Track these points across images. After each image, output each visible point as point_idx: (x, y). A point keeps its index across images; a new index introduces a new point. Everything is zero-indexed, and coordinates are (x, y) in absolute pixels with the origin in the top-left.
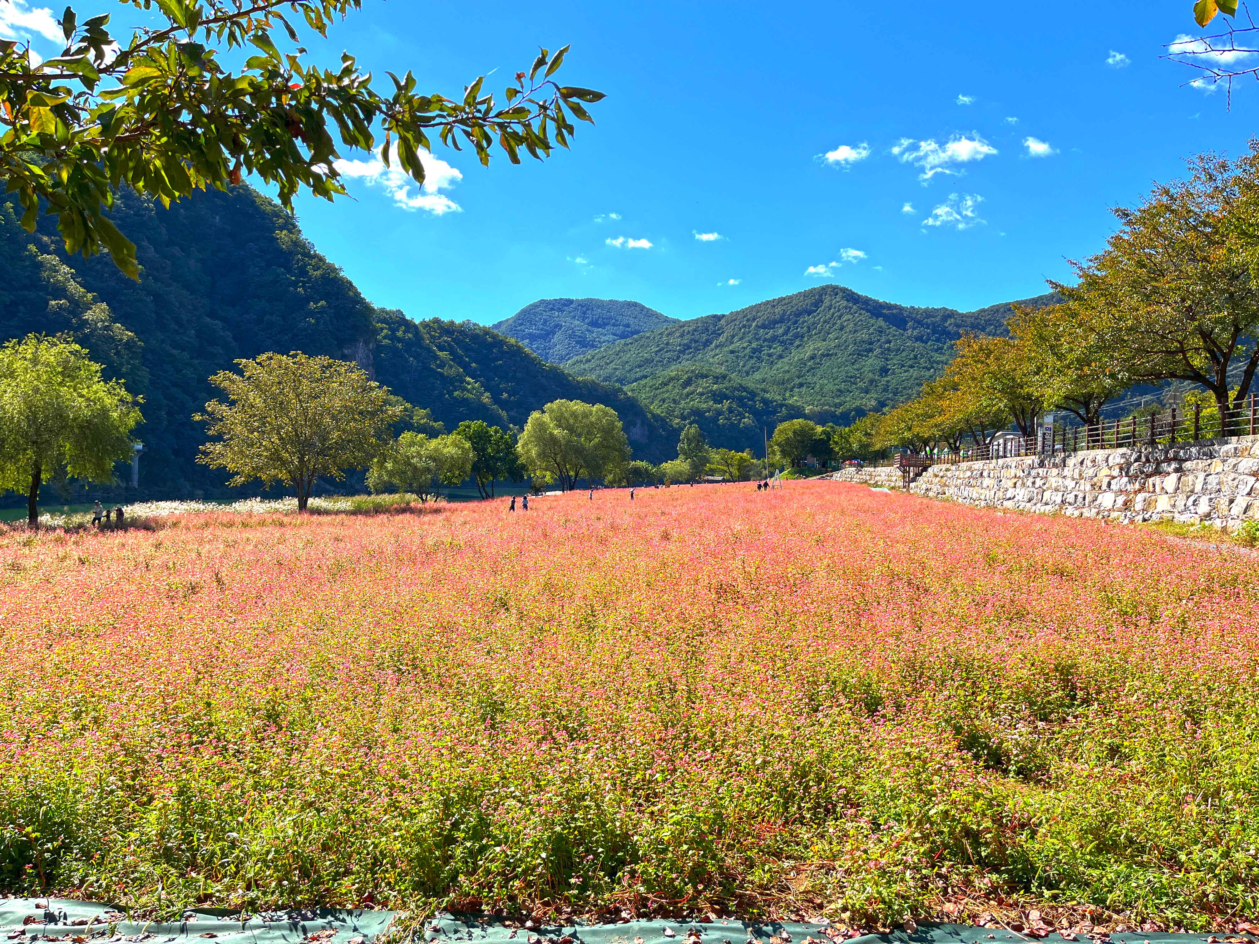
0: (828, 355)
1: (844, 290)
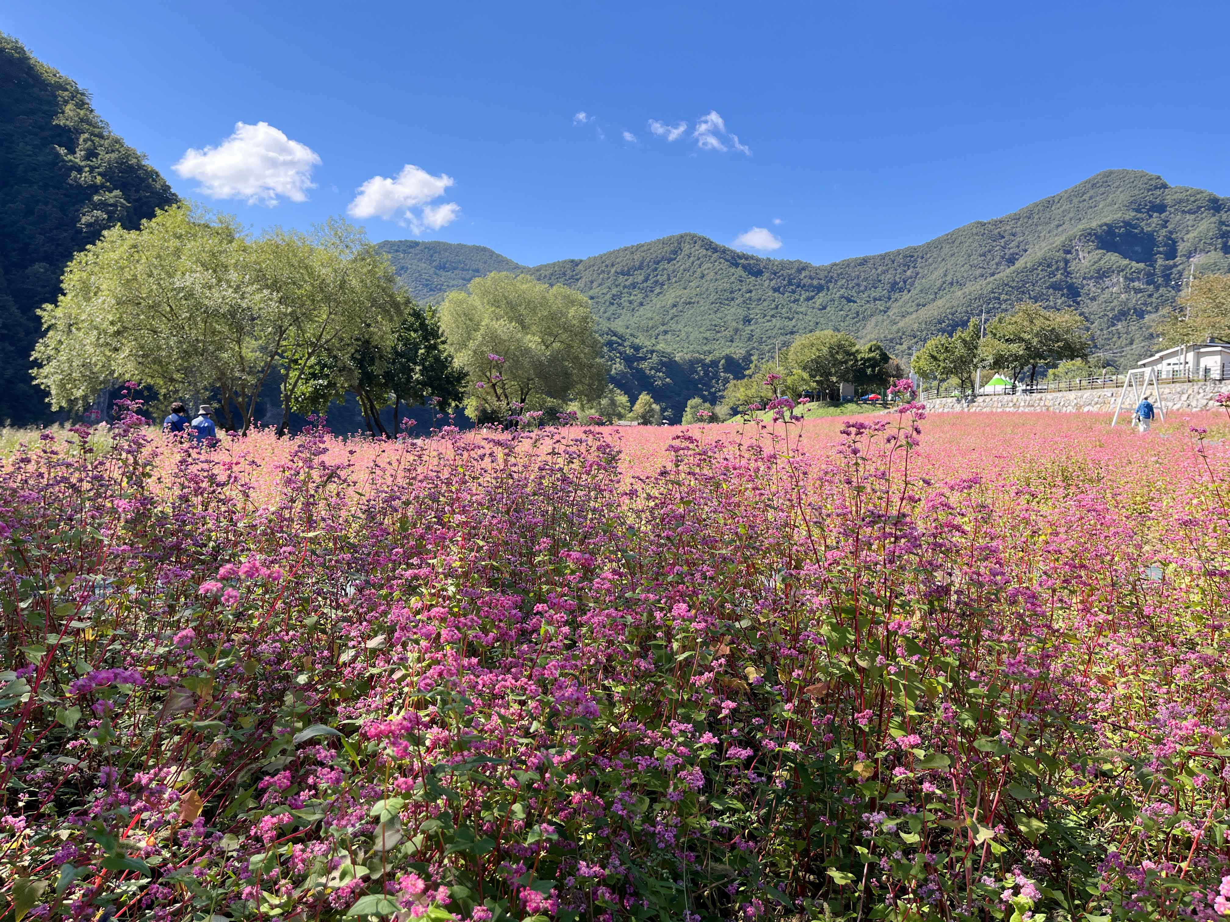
0: (690, 303)
1: (703, 239)
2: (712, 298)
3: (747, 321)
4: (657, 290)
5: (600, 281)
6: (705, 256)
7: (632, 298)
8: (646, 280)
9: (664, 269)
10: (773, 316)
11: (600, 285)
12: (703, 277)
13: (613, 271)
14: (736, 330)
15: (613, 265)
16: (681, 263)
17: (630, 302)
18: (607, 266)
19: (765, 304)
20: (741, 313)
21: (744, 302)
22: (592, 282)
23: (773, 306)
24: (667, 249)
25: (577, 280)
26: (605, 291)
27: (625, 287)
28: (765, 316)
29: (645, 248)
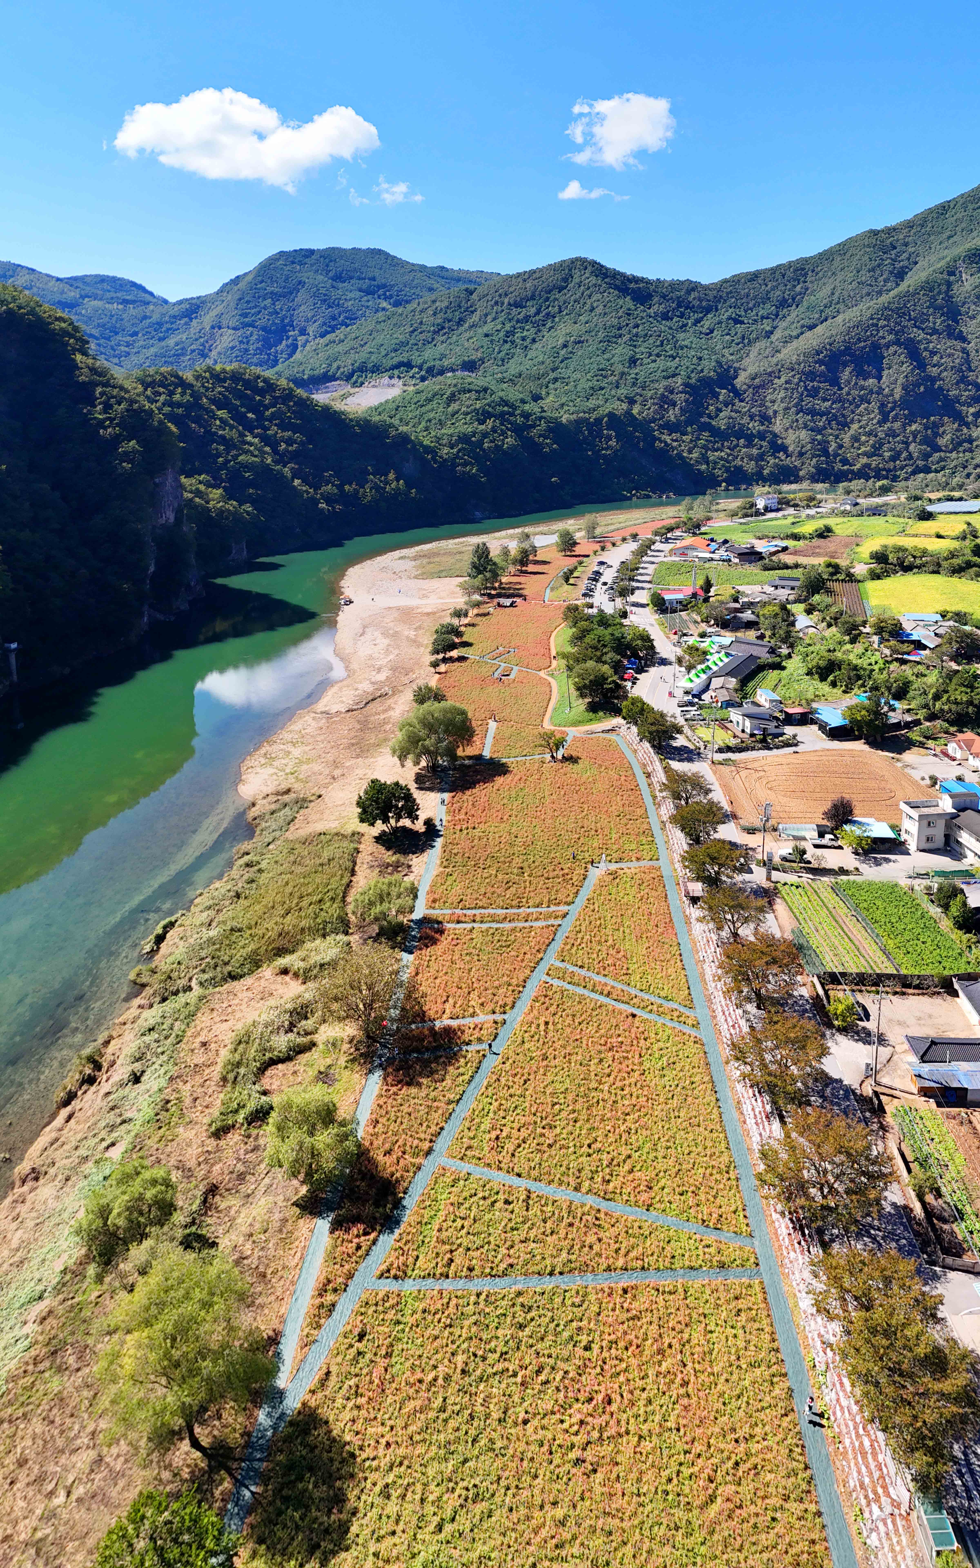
0: (579, 342)
1: (594, 263)
2: (601, 335)
3: (633, 361)
4: (549, 324)
5: (494, 315)
6: (595, 286)
7: (525, 333)
8: (538, 312)
9: (556, 299)
10: (658, 355)
11: (494, 319)
12: (592, 309)
13: (506, 301)
14: (623, 374)
15: (506, 295)
16: (571, 294)
17: (523, 339)
18: (500, 296)
19: (651, 341)
20: (628, 352)
21: (631, 339)
22: (486, 315)
23: (658, 343)
24: (559, 276)
25: (472, 312)
26: (499, 327)
27: (518, 321)
28: (650, 355)
29: (537, 275)
